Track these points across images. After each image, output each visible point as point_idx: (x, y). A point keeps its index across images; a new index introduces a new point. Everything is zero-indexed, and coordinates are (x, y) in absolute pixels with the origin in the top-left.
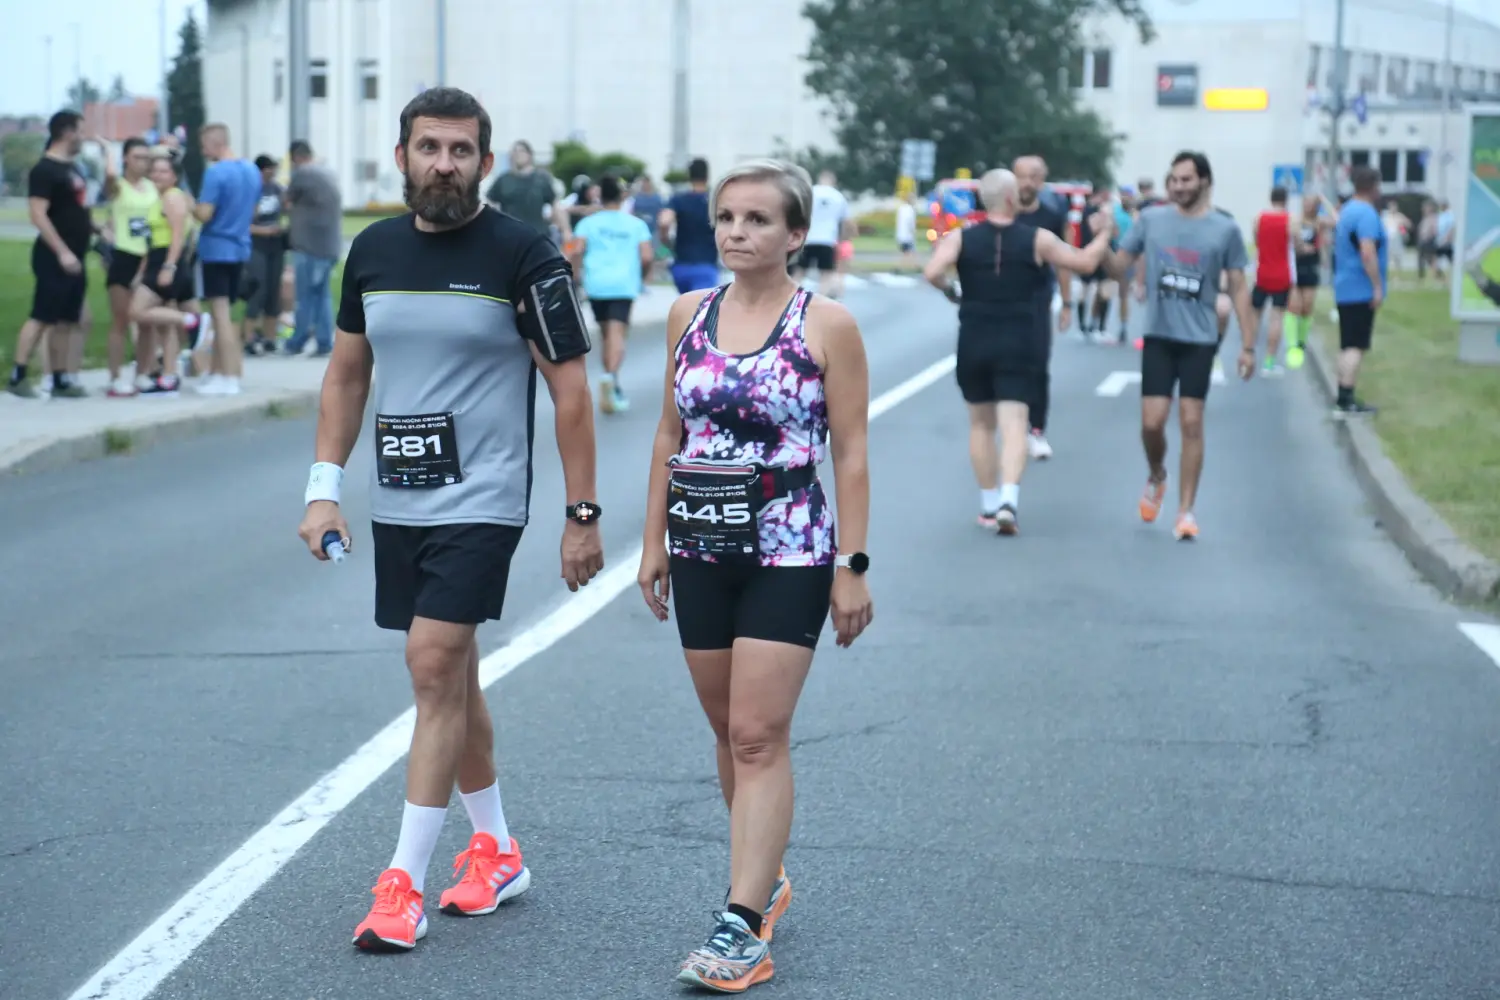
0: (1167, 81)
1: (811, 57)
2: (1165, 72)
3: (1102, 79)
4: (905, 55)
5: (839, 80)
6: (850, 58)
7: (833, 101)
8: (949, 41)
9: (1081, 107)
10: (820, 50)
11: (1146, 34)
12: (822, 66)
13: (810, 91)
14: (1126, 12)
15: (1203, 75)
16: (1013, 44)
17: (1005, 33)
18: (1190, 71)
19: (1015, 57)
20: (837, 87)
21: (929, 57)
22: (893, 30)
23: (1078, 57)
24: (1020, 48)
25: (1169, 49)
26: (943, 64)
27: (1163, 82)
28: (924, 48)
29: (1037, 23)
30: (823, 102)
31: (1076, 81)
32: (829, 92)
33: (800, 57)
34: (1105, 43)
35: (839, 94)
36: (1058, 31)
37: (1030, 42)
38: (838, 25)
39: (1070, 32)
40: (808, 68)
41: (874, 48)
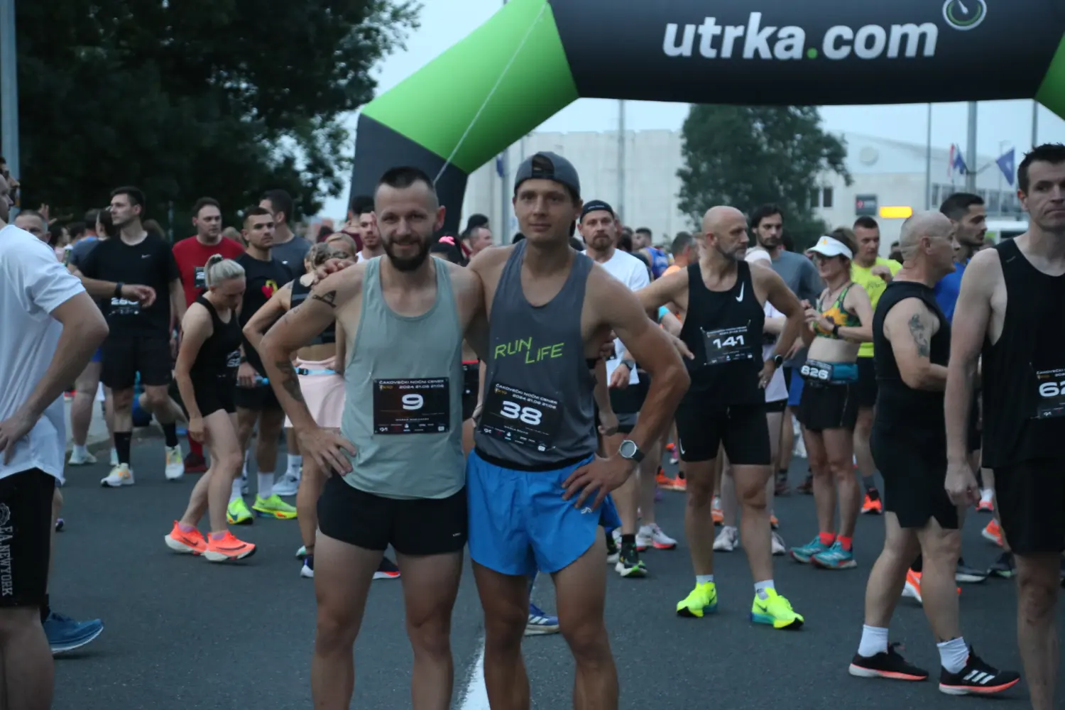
0: (861, 204)
1: (681, 195)
2: (860, 199)
3: (828, 203)
4: (728, 193)
5: (695, 206)
6: (700, 195)
7: (692, 216)
8: (750, 187)
9: (816, 217)
10: (685, 192)
11: (848, 181)
12: (686, 199)
13: (681, 211)
14: (838, 171)
15: (880, 201)
16: (781, 187)
17: (777, 182)
18: (873, 198)
19: (782, 194)
20: (694, 210)
21: (740, 194)
22: (721, 181)
23: (815, 192)
24: (785, 189)
25: (861, 188)
26: (747, 198)
27: (859, 204)
28: (737, 190)
29: (793, 177)
30: (687, 217)
31: (815, 204)
32: (690, 212)
33: (676, 195)
34: (828, 185)
35: (695, 213)
36: (804, 181)
37: (790, 187)
38: (695, 180)
39: (811, 181)
40: (679, 201)
41: (712, 190)
